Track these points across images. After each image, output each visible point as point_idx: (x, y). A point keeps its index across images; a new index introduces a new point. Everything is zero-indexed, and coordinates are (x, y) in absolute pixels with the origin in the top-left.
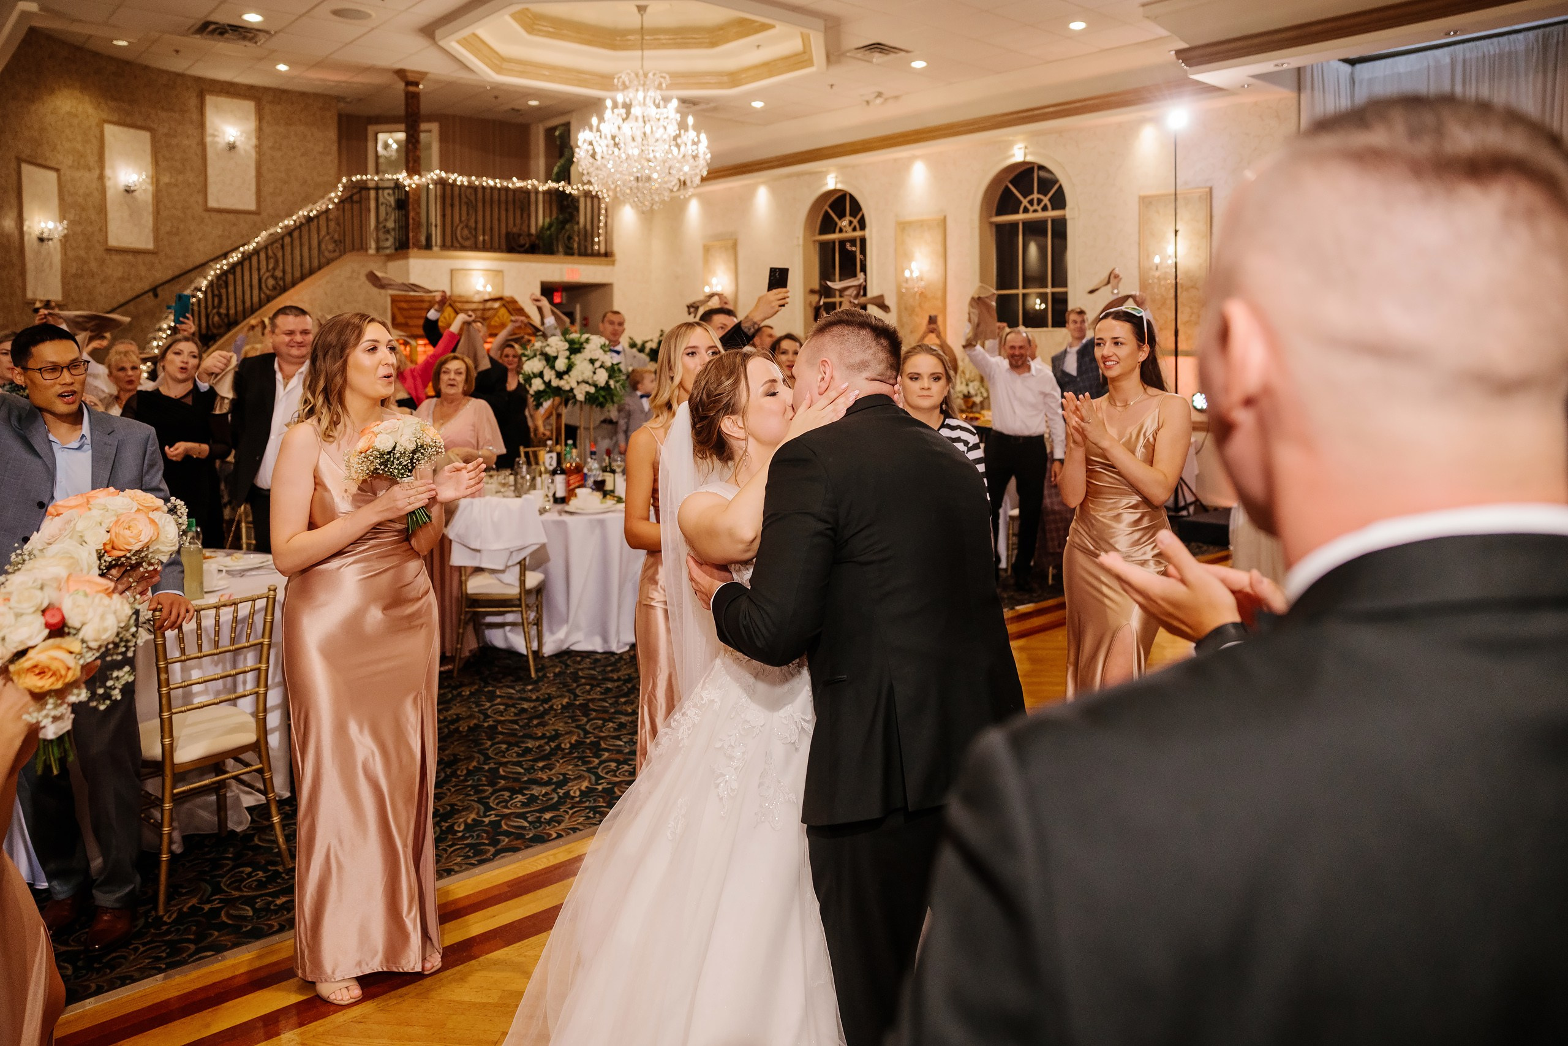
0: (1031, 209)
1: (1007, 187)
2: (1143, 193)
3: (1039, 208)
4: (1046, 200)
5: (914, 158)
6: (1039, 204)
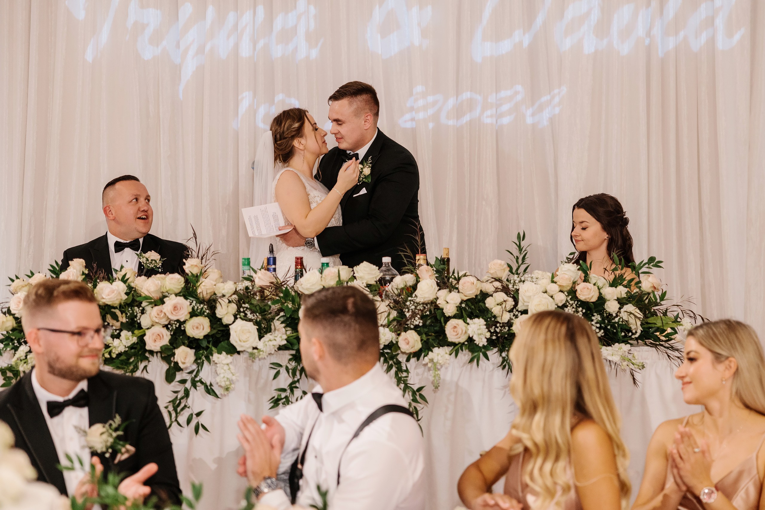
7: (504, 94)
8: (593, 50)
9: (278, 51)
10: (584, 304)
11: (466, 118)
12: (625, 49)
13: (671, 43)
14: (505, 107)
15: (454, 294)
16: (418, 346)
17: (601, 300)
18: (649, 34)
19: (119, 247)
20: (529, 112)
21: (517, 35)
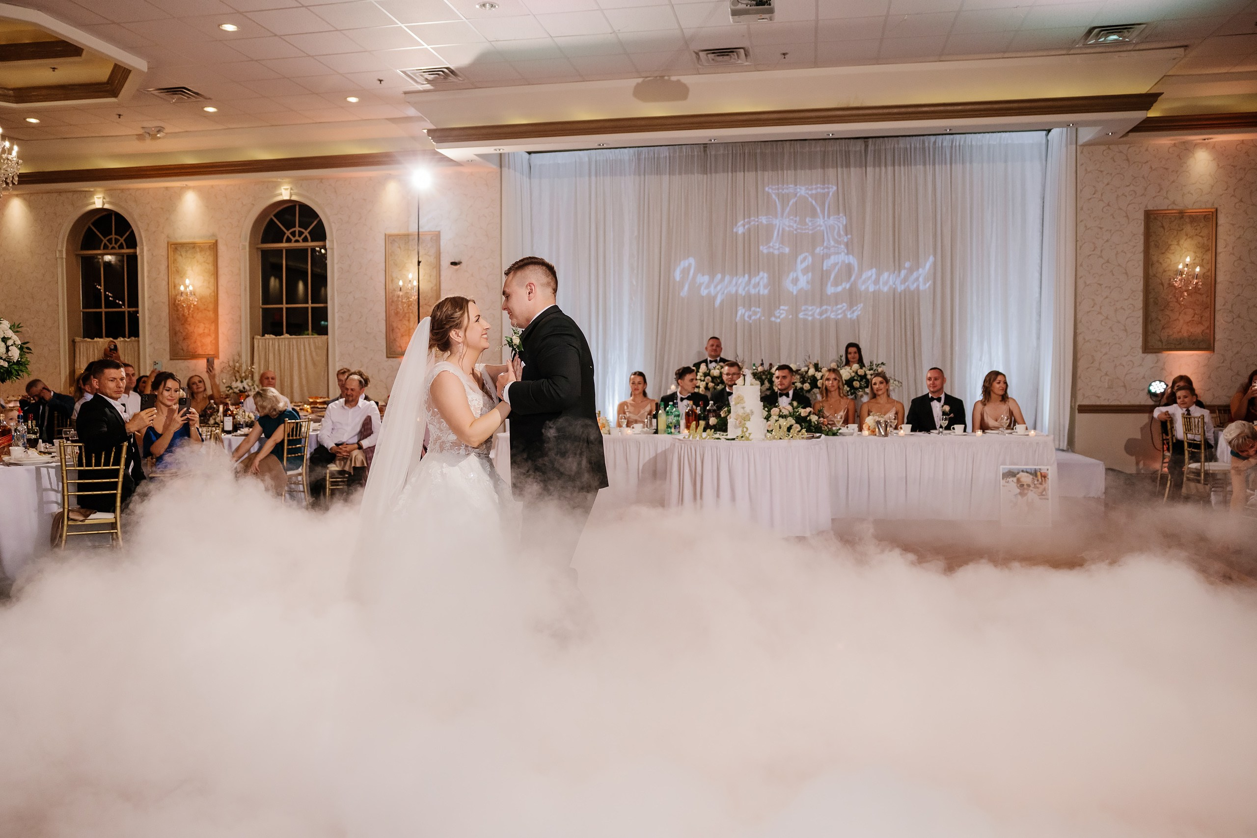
0: (293, 239)
1: (271, 220)
2: (388, 232)
3: (300, 239)
4: (306, 233)
5: (187, 188)
6: (300, 236)
7: (839, 306)
8: (873, 290)
9: (753, 291)
10: (860, 376)
11: (824, 316)
12: (886, 289)
13: (903, 287)
14: (840, 312)
15: (820, 373)
16: (809, 388)
17: (866, 375)
18: (894, 284)
19: (711, 362)
20: (849, 313)
21: (844, 285)
